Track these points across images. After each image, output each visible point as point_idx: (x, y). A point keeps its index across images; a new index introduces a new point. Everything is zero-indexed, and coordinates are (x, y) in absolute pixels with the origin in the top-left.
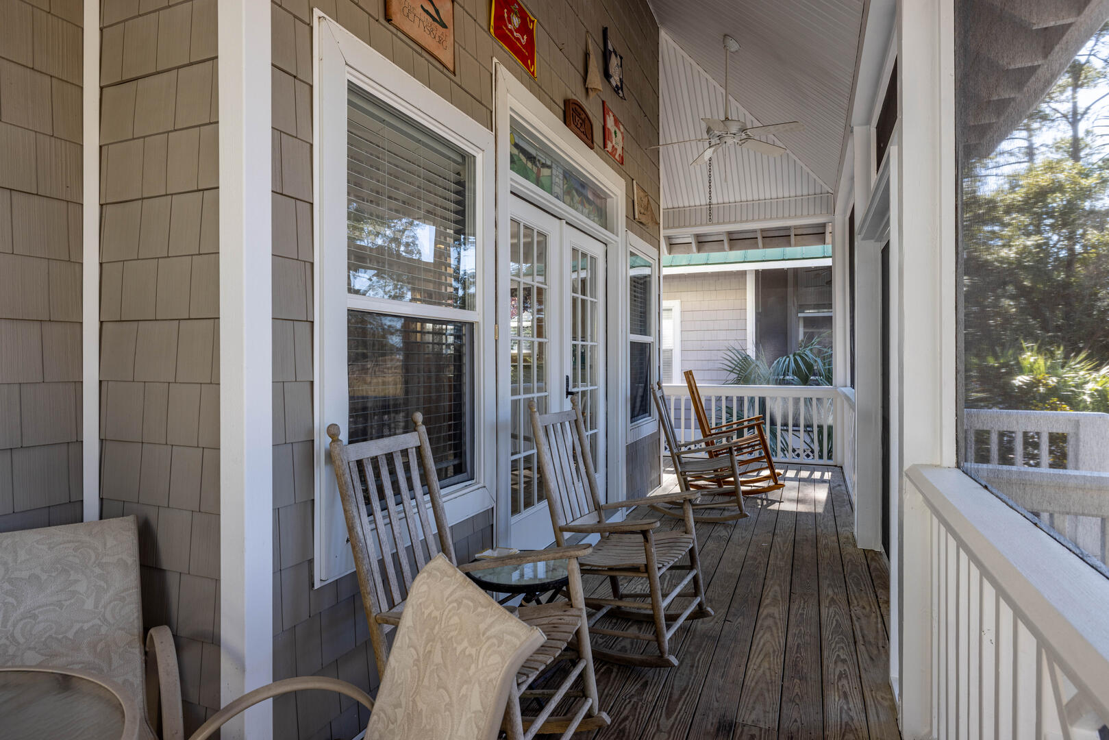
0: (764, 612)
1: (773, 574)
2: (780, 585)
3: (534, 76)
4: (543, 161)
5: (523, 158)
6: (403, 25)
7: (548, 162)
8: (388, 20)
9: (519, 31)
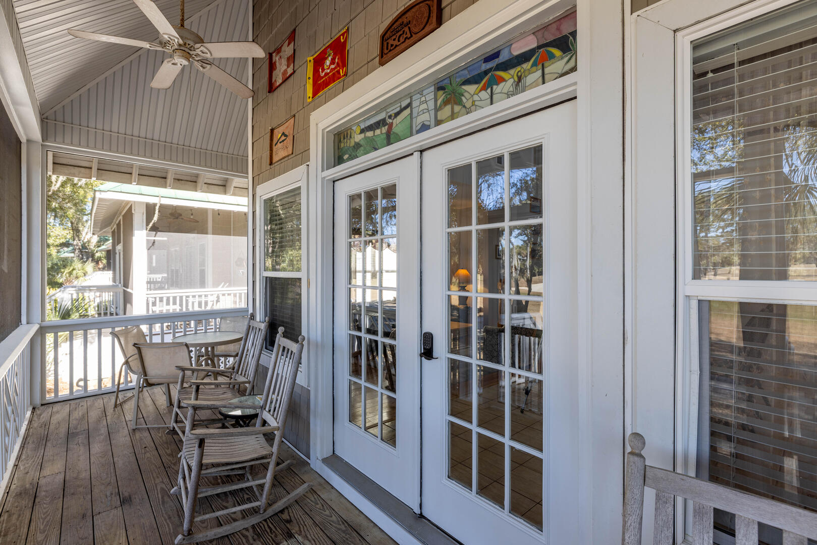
3: (346, 75)
4: (398, 109)
5: (370, 134)
6: (275, 159)
7: (404, 104)
8: (271, 163)
9: (332, 62)
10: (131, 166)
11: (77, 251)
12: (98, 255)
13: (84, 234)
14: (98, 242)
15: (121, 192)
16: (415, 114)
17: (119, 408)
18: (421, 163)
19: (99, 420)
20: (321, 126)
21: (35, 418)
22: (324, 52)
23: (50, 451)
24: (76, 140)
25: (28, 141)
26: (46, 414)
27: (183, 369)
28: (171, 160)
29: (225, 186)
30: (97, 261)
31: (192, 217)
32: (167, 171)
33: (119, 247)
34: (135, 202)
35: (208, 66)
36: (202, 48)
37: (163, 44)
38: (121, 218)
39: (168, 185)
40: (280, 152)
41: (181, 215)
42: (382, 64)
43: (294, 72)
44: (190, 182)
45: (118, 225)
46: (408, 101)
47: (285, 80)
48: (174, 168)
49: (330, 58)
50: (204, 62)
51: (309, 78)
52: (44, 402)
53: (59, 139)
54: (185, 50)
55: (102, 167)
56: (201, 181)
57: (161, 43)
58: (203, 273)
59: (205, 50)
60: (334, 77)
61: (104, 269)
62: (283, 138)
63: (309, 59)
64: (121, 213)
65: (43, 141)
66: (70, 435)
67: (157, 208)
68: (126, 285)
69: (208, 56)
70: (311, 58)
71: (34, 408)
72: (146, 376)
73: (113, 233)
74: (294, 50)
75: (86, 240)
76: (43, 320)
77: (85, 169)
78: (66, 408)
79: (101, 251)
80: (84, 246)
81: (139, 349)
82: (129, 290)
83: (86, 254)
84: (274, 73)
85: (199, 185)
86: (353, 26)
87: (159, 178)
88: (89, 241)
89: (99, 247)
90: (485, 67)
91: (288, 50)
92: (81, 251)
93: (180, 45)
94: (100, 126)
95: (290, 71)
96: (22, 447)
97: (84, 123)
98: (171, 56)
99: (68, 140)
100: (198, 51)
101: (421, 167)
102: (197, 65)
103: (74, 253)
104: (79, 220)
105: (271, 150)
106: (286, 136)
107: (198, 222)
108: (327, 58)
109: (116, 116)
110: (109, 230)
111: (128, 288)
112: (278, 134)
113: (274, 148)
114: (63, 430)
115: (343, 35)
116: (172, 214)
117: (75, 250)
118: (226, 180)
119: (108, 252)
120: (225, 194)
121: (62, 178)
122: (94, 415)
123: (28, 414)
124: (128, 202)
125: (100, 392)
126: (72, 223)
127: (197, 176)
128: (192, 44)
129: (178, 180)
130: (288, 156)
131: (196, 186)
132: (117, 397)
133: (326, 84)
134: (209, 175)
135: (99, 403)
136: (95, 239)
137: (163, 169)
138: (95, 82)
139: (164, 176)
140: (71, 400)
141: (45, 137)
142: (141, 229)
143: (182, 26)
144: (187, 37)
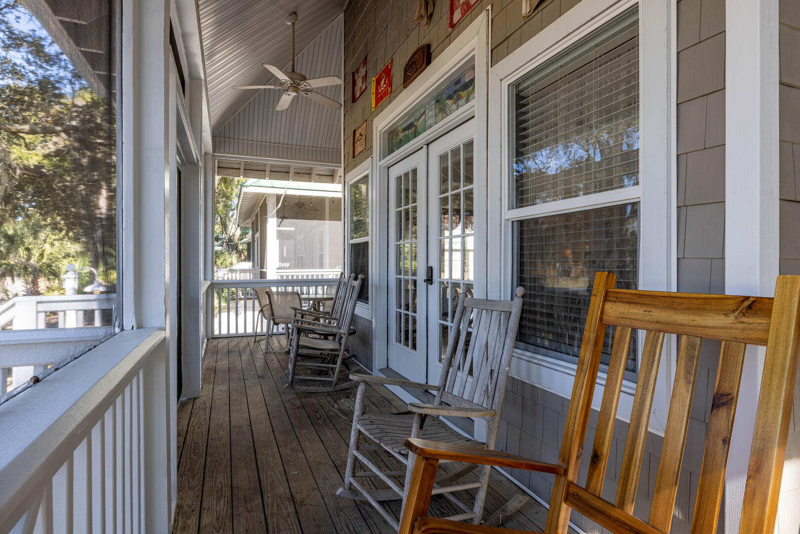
1: (268, 437)
3: (391, 93)
4: (419, 115)
5: (407, 132)
6: (356, 153)
7: (422, 111)
8: (354, 157)
9: (385, 83)
10: (265, 165)
11: (224, 245)
12: (240, 247)
13: (230, 228)
14: (240, 235)
15: (259, 186)
16: (427, 119)
17: (257, 343)
18: (428, 153)
19: (246, 347)
20: (379, 129)
21: (209, 343)
22: (380, 75)
23: (219, 357)
24: (227, 150)
25: (206, 154)
26: (215, 342)
27: (295, 309)
28: (291, 158)
29: (332, 176)
30: (240, 253)
31: (311, 205)
32: (289, 167)
33: (257, 235)
34: (268, 194)
35: (310, 93)
36: (305, 84)
38: (259, 209)
39: (290, 177)
40: (359, 149)
41: (304, 205)
42: (405, 87)
43: (366, 88)
44: (306, 175)
45: (257, 216)
46: (423, 110)
47: (361, 94)
48: (295, 164)
49: (383, 80)
50: (307, 91)
51: (373, 94)
52: (213, 337)
53: (222, 150)
54: (295, 87)
57: (281, 84)
58: (321, 257)
59: (307, 84)
60: (386, 93)
61: (245, 260)
62: (360, 137)
63: (373, 79)
64: (258, 206)
65: (213, 152)
66: (229, 352)
67: (282, 197)
68: (262, 267)
69: (309, 87)
70: (374, 79)
71: (208, 340)
72: (273, 316)
73: (253, 223)
74: (366, 71)
75: (231, 235)
76: (213, 278)
77: (236, 170)
78: (226, 341)
79: (243, 243)
80: (230, 240)
81: (269, 296)
82: (264, 270)
83: (231, 246)
84: (356, 87)
85: (313, 176)
86: (394, 57)
87: (283, 173)
88: (234, 235)
89: (242, 240)
90: (455, 88)
91: (362, 72)
92: (228, 245)
93: (291, 84)
94: (241, 137)
95: (364, 87)
96: (205, 354)
97: (236, 137)
98: (287, 90)
100: (302, 86)
101: (428, 155)
102: (303, 93)
103: (222, 246)
104: (227, 215)
105: (354, 147)
106: (362, 136)
107: (317, 210)
108: (382, 80)
109: (255, 130)
110: (249, 221)
111: (263, 269)
112: (358, 135)
113: (356, 145)
114: (226, 349)
115: (390, 63)
116: (297, 204)
117: (223, 243)
118: (333, 171)
119: (249, 244)
120: (333, 183)
122: (242, 345)
123: (205, 341)
124: (263, 195)
125: (245, 335)
126: (221, 218)
127: (311, 169)
128: (298, 81)
129: (298, 173)
130: (363, 151)
131: (311, 178)
132: (255, 338)
133: (382, 98)
134: (319, 168)
135: (245, 340)
136: (238, 233)
138: (243, 107)
139: (287, 171)
140: (229, 337)
141: (215, 149)
142: (272, 217)
143: (293, 70)
144: (295, 79)
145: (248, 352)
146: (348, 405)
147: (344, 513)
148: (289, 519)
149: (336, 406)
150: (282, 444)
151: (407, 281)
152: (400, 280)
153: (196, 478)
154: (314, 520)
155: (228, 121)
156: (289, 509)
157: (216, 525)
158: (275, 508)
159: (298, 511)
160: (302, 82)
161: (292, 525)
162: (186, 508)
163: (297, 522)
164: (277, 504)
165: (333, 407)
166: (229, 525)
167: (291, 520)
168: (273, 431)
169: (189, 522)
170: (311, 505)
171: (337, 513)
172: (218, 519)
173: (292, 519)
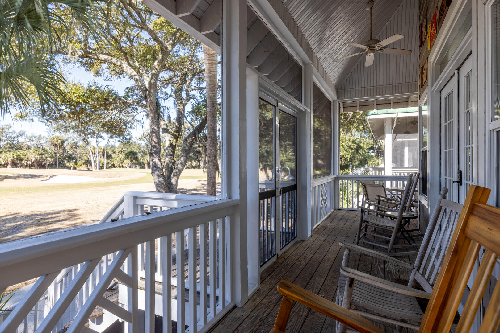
0: (335, 256)
1: (325, 272)
2: (324, 266)
3: (436, 33)
6: (423, 83)
8: (422, 86)
9: (434, 27)
10: (373, 101)
11: (375, 152)
15: (377, 114)
18: (458, 76)
20: (431, 63)
21: (334, 212)
22: (432, 21)
23: (334, 221)
24: (349, 96)
25: (333, 101)
26: (338, 212)
34: (385, 119)
35: (384, 50)
36: (378, 45)
37: (363, 50)
40: (424, 80)
42: (440, 28)
47: (425, 39)
50: (381, 49)
51: (429, 37)
52: (339, 209)
53: (343, 97)
54: (372, 50)
55: (361, 104)
56: (410, 101)
57: (361, 51)
59: (379, 46)
60: (434, 35)
66: (341, 219)
67: (395, 119)
69: (381, 47)
70: (430, 25)
71: (335, 210)
74: (427, 21)
76: (339, 174)
77: (354, 107)
78: (345, 212)
81: (365, 186)
84: (423, 34)
86: (438, 5)
87: (387, 104)
91: (425, 22)
92: (377, 151)
93: (369, 49)
94: (357, 87)
95: (426, 33)
96: (327, 218)
98: (368, 53)
99: (346, 97)
100: (377, 47)
101: (458, 78)
112: (424, 70)
113: (423, 77)
114: (340, 217)
115: (436, 11)
117: (374, 151)
121: (362, 112)
123: (333, 210)
125: (352, 210)
127: (408, 98)
128: (373, 45)
129: (398, 103)
130: (426, 81)
133: (433, 39)
135: (352, 213)
137: (389, 99)
139: (389, 102)
140: (347, 210)
141: (338, 98)
142: (389, 133)
143: (371, 39)
144: (371, 44)
145: (353, 220)
146: (392, 268)
147: (332, 329)
148: (300, 318)
149: (382, 266)
150: (329, 278)
151: (450, 180)
152: (446, 179)
153: (275, 280)
154: (312, 324)
155: (345, 79)
156: (304, 313)
157: (267, 305)
158: (298, 310)
159: (308, 316)
160: (376, 45)
161: (299, 321)
162: (261, 292)
163: (303, 321)
164: (300, 308)
165: (380, 266)
166: (272, 307)
167: (300, 319)
168: (330, 270)
169: (258, 299)
170: (317, 316)
171: (327, 327)
172: (269, 302)
173: (302, 319)
